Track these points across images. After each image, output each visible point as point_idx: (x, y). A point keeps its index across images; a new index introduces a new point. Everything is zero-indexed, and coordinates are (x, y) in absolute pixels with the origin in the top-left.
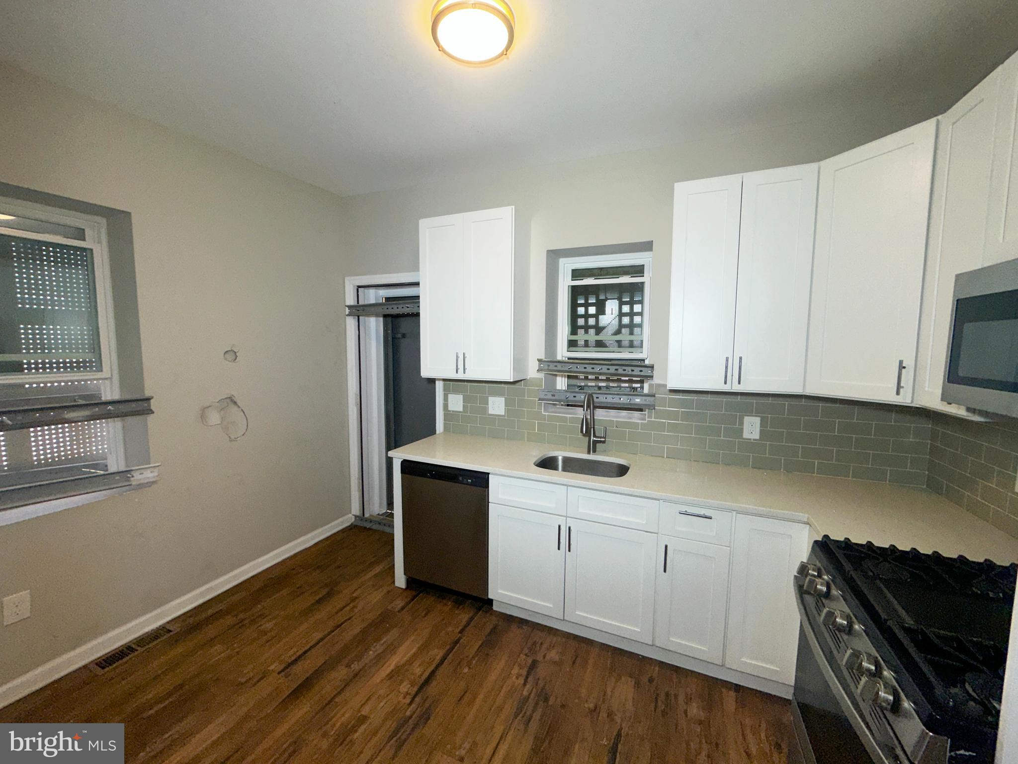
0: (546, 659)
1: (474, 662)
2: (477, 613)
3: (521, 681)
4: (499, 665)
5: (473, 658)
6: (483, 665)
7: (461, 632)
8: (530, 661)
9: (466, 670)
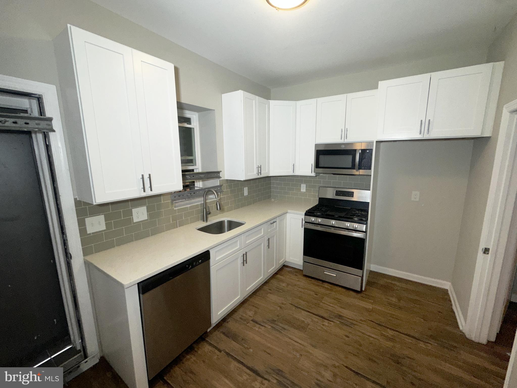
0: (252, 316)
1: (246, 346)
2: (207, 341)
3: (263, 328)
4: (250, 335)
5: (243, 346)
6: (249, 342)
7: (220, 351)
8: (251, 322)
9: (251, 350)
